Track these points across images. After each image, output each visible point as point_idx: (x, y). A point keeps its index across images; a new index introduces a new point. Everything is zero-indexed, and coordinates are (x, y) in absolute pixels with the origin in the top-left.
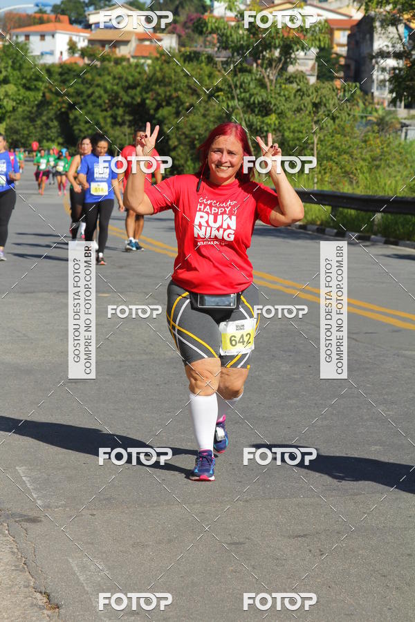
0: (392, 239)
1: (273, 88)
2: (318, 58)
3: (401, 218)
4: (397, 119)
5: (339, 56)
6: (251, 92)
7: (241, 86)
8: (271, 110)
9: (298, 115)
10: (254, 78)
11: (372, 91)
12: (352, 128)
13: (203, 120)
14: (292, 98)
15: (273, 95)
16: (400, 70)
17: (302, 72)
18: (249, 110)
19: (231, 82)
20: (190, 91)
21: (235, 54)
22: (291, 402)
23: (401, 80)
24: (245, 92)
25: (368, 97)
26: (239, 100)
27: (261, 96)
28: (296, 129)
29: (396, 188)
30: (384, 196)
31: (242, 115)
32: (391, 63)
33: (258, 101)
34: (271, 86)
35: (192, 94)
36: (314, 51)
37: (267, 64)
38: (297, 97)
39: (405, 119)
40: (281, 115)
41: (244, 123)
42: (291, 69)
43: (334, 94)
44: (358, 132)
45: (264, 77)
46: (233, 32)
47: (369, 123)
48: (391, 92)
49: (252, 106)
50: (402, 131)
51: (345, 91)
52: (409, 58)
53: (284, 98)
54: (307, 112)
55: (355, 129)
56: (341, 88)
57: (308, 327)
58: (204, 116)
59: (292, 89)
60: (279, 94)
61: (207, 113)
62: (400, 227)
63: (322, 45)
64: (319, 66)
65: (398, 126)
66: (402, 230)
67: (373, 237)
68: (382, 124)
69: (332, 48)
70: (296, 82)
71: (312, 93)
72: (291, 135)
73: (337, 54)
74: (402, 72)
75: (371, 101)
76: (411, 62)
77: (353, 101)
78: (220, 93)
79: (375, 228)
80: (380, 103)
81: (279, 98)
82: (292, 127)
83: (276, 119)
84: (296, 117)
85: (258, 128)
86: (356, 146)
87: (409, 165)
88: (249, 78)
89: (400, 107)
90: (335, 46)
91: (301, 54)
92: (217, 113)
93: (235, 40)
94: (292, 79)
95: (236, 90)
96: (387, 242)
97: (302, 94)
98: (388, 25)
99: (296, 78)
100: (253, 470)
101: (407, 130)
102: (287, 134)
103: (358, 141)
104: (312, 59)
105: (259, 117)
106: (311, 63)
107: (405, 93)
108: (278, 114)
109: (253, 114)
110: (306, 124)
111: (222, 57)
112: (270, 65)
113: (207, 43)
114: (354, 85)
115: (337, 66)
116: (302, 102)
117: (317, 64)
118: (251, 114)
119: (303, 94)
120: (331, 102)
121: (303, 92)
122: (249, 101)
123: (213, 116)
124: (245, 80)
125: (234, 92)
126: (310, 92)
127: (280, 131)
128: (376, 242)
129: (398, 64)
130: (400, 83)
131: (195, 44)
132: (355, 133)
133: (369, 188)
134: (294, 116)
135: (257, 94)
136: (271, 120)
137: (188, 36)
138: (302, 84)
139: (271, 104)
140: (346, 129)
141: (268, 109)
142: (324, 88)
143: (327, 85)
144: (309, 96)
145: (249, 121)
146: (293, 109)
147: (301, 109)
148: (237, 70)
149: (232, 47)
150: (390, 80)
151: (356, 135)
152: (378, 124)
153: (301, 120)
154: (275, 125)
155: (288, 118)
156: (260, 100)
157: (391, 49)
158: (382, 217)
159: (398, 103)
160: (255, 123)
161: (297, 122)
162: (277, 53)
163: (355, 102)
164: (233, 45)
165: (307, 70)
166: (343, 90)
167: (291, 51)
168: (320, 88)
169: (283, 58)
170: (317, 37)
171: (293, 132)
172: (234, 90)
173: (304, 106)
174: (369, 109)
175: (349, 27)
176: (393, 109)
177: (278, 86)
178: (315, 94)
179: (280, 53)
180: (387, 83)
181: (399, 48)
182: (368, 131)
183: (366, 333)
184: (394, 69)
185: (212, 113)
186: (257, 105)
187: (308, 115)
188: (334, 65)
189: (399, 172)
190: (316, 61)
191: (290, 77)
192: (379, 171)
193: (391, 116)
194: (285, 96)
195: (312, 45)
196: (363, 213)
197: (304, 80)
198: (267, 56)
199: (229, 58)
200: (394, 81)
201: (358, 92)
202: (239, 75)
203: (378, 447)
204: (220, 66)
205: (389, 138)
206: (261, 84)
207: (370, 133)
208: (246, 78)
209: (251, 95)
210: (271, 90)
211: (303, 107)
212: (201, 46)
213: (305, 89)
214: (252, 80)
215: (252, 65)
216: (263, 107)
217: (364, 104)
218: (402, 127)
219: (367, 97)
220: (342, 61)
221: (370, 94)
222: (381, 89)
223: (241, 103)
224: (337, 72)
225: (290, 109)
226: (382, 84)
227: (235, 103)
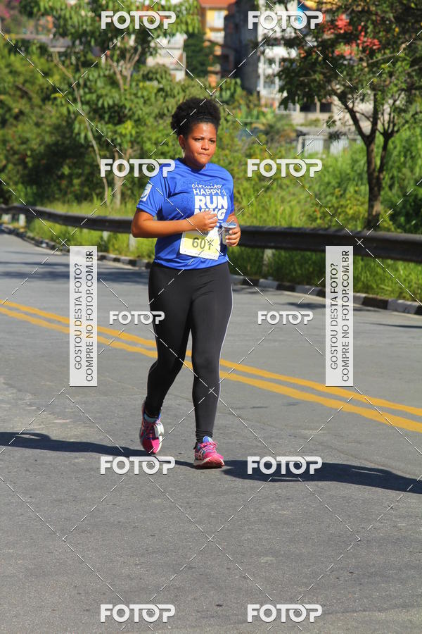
0: (287, 284)
1: (127, 87)
2: (186, 46)
3: (298, 256)
4: (291, 125)
5: (213, 44)
6: (99, 92)
7: (85, 85)
8: (125, 116)
9: (161, 121)
10: (102, 74)
11: (258, 89)
12: (232, 138)
13: (36, 130)
14: (153, 99)
15: (128, 97)
16: (291, 61)
17: (164, 65)
18: (97, 116)
19: (72, 80)
20: (19, 93)
21: (77, 42)
22: (156, 501)
23: (293, 75)
24: (91, 92)
25: (253, 98)
26: (83, 103)
27: (112, 97)
29: (291, 215)
30: (275, 228)
31: (87, 123)
32: (280, 52)
33: (109, 105)
34: (125, 84)
35: (22, 97)
36: (180, 39)
37: (118, 55)
38: (158, 97)
39: (302, 125)
40: (138, 122)
41: (90, 135)
42: (151, 61)
44: (239, 143)
45: (115, 73)
46: (73, 13)
47: (255, 131)
48: (281, 90)
49: (101, 111)
50: (298, 141)
51: (221, 89)
52: (303, 47)
53: (142, 100)
55: (236, 140)
56: (217, 86)
57: (178, 402)
58: (37, 125)
59: (153, 87)
60: (135, 95)
61: (40, 121)
62: (297, 267)
63: (191, 30)
64: (187, 57)
65: (293, 135)
66: (299, 272)
67: (262, 280)
68: (271, 133)
69: (205, 34)
70: (156, 78)
71: (178, 93)
73: (210, 41)
74: (294, 65)
75: (256, 102)
76: (306, 52)
77: (233, 102)
78: (57, 95)
79: (265, 269)
80: (269, 105)
81: (136, 100)
82: (154, 138)
83: (133, 128)
84: (159, 125)
86: (238, 162)
87: (307, 186)
88: (96, 75)
89: (295, 110)
90: (208, 31)
91: (163, 41)
92: (54, 120)
93: (77, 24)
94: (150, 75)
95: (78, 90)
96: (280, 288)
97: (164, 94)
98: (275, 3)
99: (156, 73)
100: (104, 594)
101: (304, 140)
102: (147, 146)
103: (240, 155)
104: (179, 49)
105: (110, 126)
106: (177, 53)
107: (299, 92)
108: (136, 121)
109: (103, 122)
111: (59, 47)
112: (123, 56)
113: (40, 28)
114: (233, 81)
115: (211, 57)
116: (164, 105)
117: (185, 55)
118: (99, 121)
119: (167, 96)
121: (167, 92)
122: (97, 104)
123: (49, 126)
124: (91, 77)
125: (76, 92)
126: (176, 92)
127: (138, 143)
128: (265, 287)
129: (288, 53)
130: (292, 78)
131: (24, 30)
132: (236, 145)
133: (256, 217)
134: (156, 124)
135: (106, 95)
136: (126, 129)
137: (14, 20)
138: (164, 81)
139: (125, 108)
140: (224, 139)
141: (121, 114)
142: (193, 86)
143: (198, 82)
144: (174, 97)
145: (97, 131)
146: (154, 115)
147: (164, 115)
148: (80, 64)
149: (72, 34)
150: (279, 75)
151: (237, 148)
152: (267, 133)
154: (131, 135)
155: (147, 126)
156: (111, 103)
157: (279, 35)
158: (274, 255)
159: (291, 105)
160: (104, 134)
161: (159, 131)
162: (132, 41)
163: (236, 104)
164: (73, 31)
165: (171, 64)
166: (219, 89)
167: (150, 38)
168: (189, 86)
169: (140, 48)
170: (184, 20)
171: (156, 144)
172: (76, 90)
173: (168, 110)
174: (255, 112)
175: (225, 5)
176: (285, 112)
177: (134, 84)
178: (182, 95)
179: (136, 41)
180: (277, 80)
181: (290, 34)
182: (254, 143)
183: (254, 407)
184: (284, 60)
185: (48, 121)
186: (106, 110)
188: (207, 55)
189: (294, 194)
190: (184, 50)
191: (148, 73)
192: (269, 193)
193: (284, 122)
194: (143, 97)
195: (177, 30)
196: (249, 250)
197: (168, 77)
198: (119, 44)
199: (68, 47)
200: (283, 77)
201: (239, 90)
202: (82, 70)
203: (269, 558)
204: (56, 59)
205: (280, 152)
206: (112, 82)
207: (256, 145)
208: (93, 74)
209: (99, 97)
210: (125, 90)
211: (166, 111)
212: (31, 33)
213: (168, 88)
214: (99, 76)
215: (100, 57)
216: (115, 112)
217: (248, 107)
218: (298, 136)
219: (251, 98)
220: (218, 51)
221: (255, 94)
222: (270, 87)
223: (86, 108)
224: (212, 65)
225: (149, 114)
226: (269, 80)
227: (78, 107)
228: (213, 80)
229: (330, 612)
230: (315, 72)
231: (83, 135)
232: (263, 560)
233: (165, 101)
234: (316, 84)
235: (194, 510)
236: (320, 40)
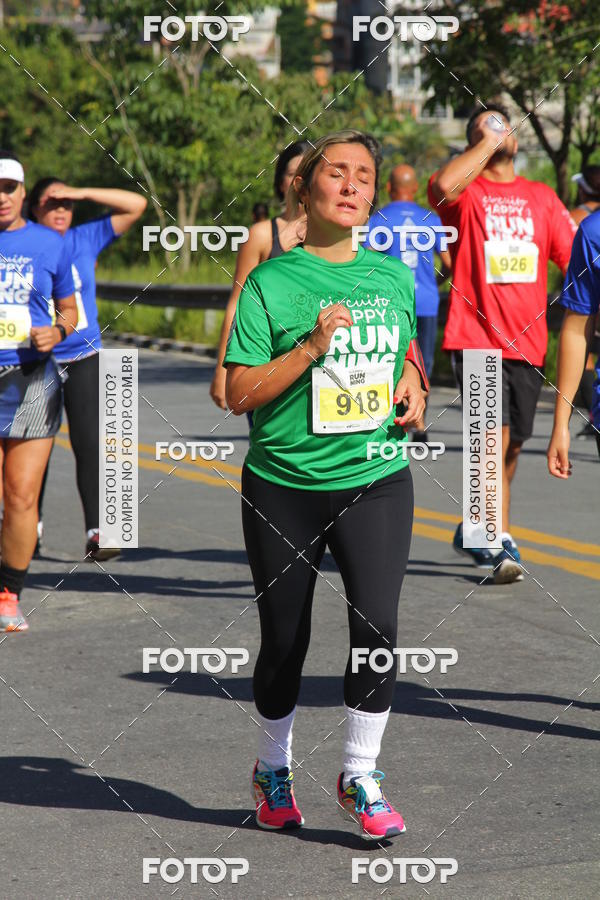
1: (194, 90)
2: (281, 27)
4: (440, 141)
5: (320, 21)
6: (152, 99)
7: (132, 89)
8: (192, 134)
9: (246, 140)
10: (156, 73)
11: (390, 87)
13: (59, 160)
14: (233, 107)
15: (196, 105)
16: (439, 44)
17: (247, 57)
18: (150, 136)
19: (112, 83)
20: (32, 104)
21: (117, 26)
23: (442, 63)
24: (141, 98)
25: (383, 100)
26: (129, 117)
27: (172, 107)
28: (245, 169)
31: (136, 146)
33: (167, 119)
34: (190, 86)
35: (36, 110)
36: (271, 15)
38: (241, 105)
39: (456, 139)
40: (213, 143)
41: (141, 164)
42: (228, 51)
43: (314, 97)
45: (175, 70)
47: (387, 150)
48: (425, 86)
49: (156, 128)
51: (335, 89)
53: (216, 111)
54: (264, 135)
56: (328, 84)
58: (62, 151)
59: (233, 89)
60: (208, 102)
61: (66, 145)
63: (289, 2)
64: (284, 43)
65: (444, 154)
68: (412, 151)
69: (306, 6)
70: (238, 76)
71: (271, 97)
72: (235, 183)
73: (315, 18)
74: (444, 49)
75: (387, 106)
77: (352, 109)
78: (92, 106)
80: (406, 110)
81: (208, 110)
82: (236, 167)
83: (205, 151)
84: (244, 146)
85: (170, 171)
89: (445, 116)
90: (311, 2)
94: (229, 72)
97: (250, 99)
99: (237, 68)
100: (191, 848)
102: (227, 180)
104: (267, 30)
105: (171, 150)
106: (267, 37)
107: (452, 91)
108: (209, 141)
109: (160, 145)
110: (264, 160)
111: (91, 33)
112: (186, 45)
113: (60, 7)
114: (353, 76)
115: (317, 42)
116: (251, 115)
117: (278, 40)
118: (154, 143)
119: (254, 101)
120: (309, 112)
121: (253, 96)
122: (149, 118)
123: (80, 152)
124: (140, 77)
127: (213, 175)
131: (36, 10)
134: (238, 145)
135: (163, 104)
136: (194, 153)
138: (249, 80)
139: (192, 122)
141: (186, 132)
142: (293, 86)
143: (299, 79)
144: (265, 103)
145: (151, 157)
146: (235, 131)
147: (251, 130)
148: (122, 58)
149: (109, 15)
150: (422, 64)
152: (404, 152)
153: (253, 151)
154: (202, 163)
155: (227, 150)
156: (170, 114)
159: (439, 108)
160: (162, 161)
161: (247, 156)
163: (357, 111)
164: (111, 9)
165: (258, 53)
166: (331, 88)
171: (239, 175)
172: (118, 97)
173: (257, 124)
174: (386, 122)
176: (431, 120)
177: (204, 85)
178: (276, 99)
180: (417, 72)
184: (429, 43)
185: (78, 146)
186: (164, 126)
187: (265, 141)
188: (311, 39)
190: (277, 32)
191: (225, 68)
193: (429, 135)
194: (218, 104)
197: (255, 72)
199: (105, 34)
200: (428, 67)
201: (362, 91)
202: (127, 67)
203: (434, 787)
204: (88, 51)
206: (172, 83)
208: (145, 73)
209: (152, 107)
210: (192, 95)
211: (253, 125)
212: (48, 14)
213: (256, 90)
214: (153, 76)
216: (178, 128)
217: (375, 112)
219: (379, 100)
220: (328, 32)
221: (385, 94)
222: (407, 83)
223: (134, 124)
224: (320, 52)
225: (228, 130)
226: (407, 72)
227: (122, 123)
228: (322, 75)
229: (530, 863)
230: (475, 58)
231: (130, 164)
232: (426, 790)
233: (251, 110)
234: (477, 76)
235: (320, 719)
236: (481, 9)
